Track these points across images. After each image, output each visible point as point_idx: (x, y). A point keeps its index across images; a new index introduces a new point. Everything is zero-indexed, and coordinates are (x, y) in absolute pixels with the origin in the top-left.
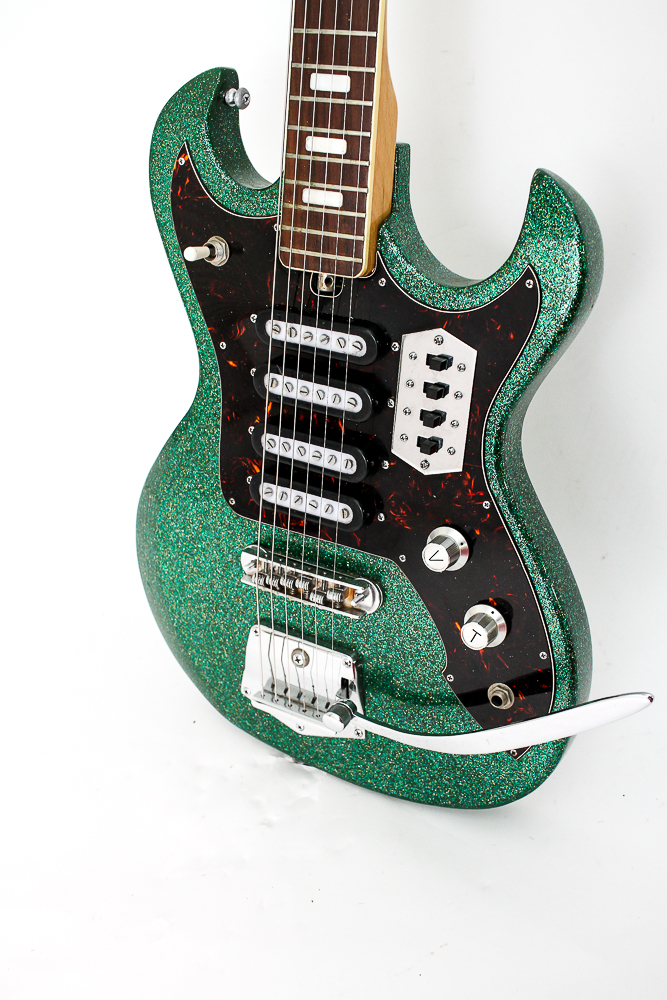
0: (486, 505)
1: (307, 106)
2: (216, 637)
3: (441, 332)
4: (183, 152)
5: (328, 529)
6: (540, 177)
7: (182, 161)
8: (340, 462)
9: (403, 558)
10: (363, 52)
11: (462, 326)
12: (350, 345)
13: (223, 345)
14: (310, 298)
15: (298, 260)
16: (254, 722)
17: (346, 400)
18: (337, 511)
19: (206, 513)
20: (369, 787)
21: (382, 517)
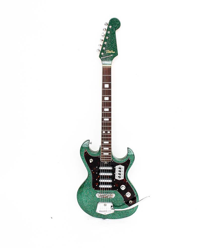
0: (127, 182)
1: (104, 145)
2: (92, 206)
3: (120, 165)
4: (86, 150)
5: (110, 189)
6: (128, 148)
7: (86, 151)
8: (110, 181)
9: (117, 190)
10: (110, 139)
11: (122, 164)
12: (110, 168)
13: (92, 171)
14: (104, 164)
15: (104, 161)
16: (98, 216)
17: (110, 174)
18: (110, 186)
19: (90, 191)
20: (115, 219)
21: (114, 186)
